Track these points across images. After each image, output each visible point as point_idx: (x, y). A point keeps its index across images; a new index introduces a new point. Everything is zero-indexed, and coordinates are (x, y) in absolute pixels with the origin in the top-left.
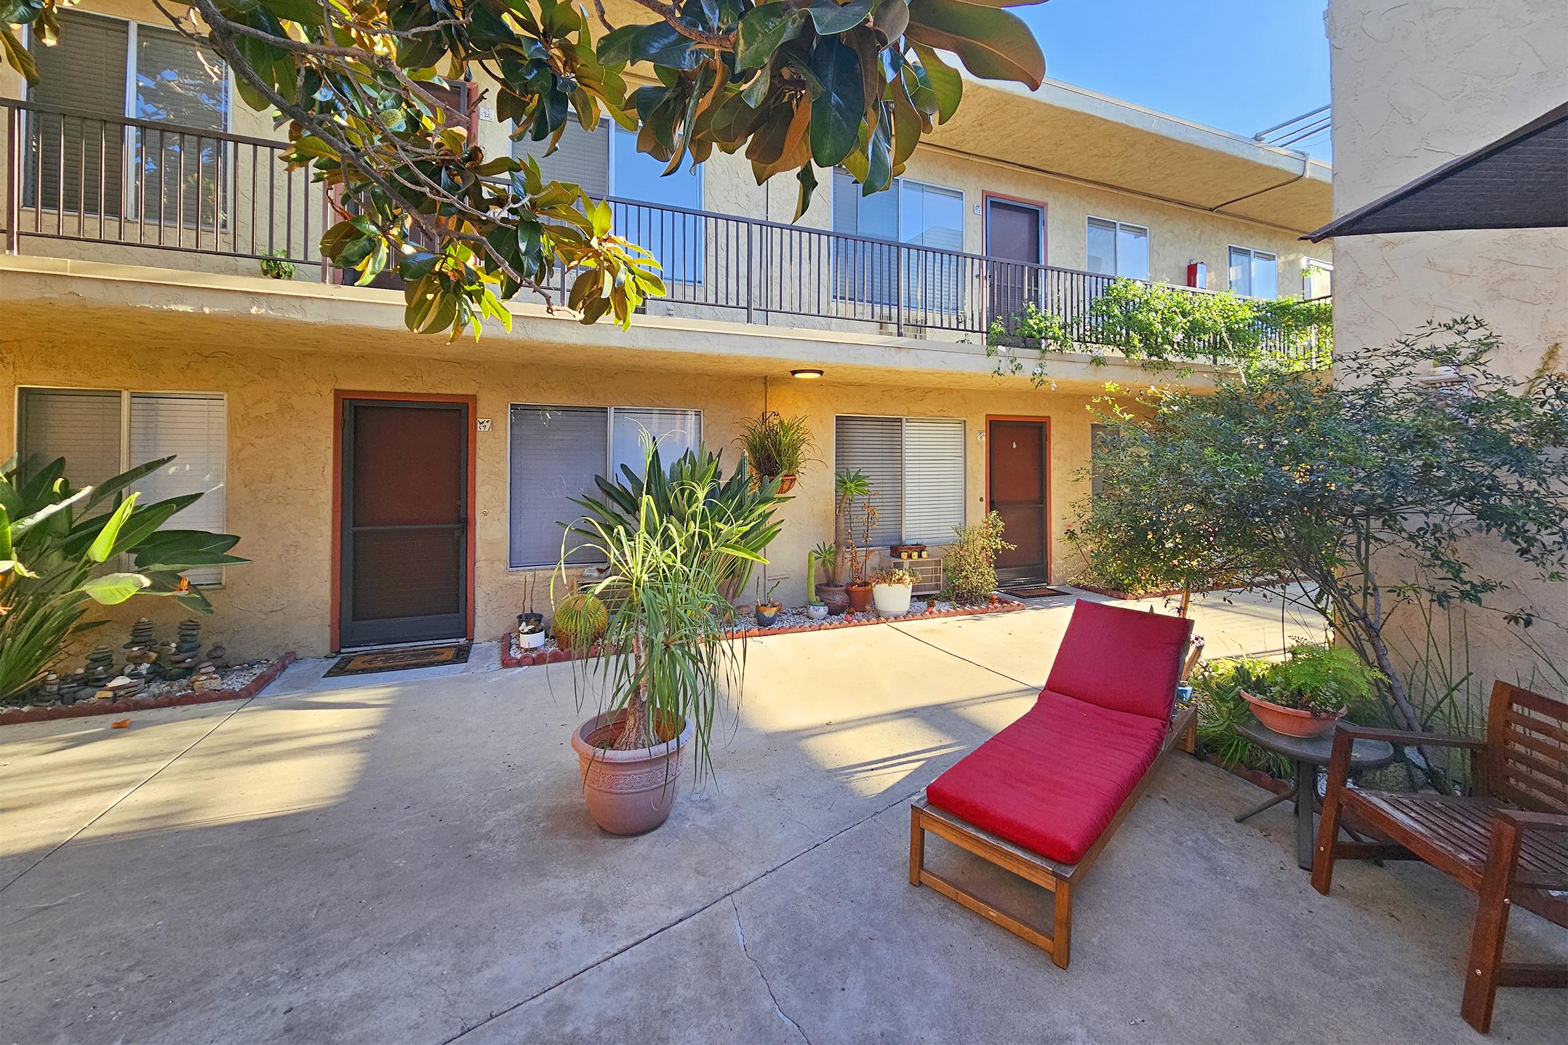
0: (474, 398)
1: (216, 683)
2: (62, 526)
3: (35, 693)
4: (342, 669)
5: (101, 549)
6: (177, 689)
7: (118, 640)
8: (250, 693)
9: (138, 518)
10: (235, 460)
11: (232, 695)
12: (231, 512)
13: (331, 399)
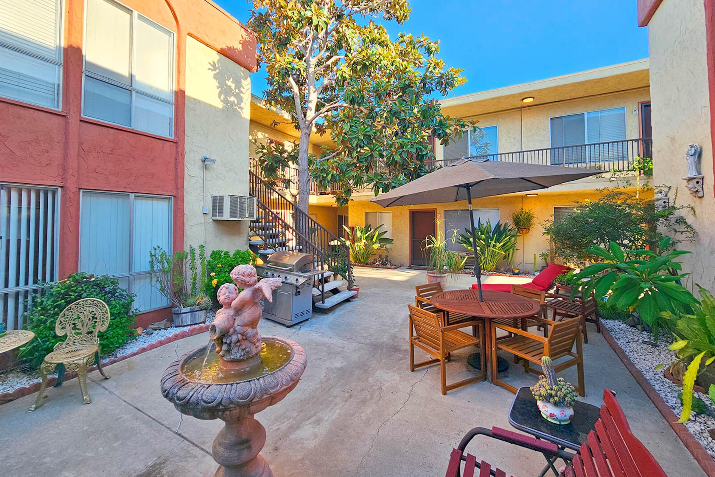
0: (436, 209)
1: (390, 266)
2: (370, 236)
3: (367, 264)
4: (410, 268)
5: (374, 240)
6: (384, 266)
7: (377, 257)
8: (394, 269)
9: (379, 235)
10: (393, 225)
11: (392, 268)
12: (393, 235)
13: (408, 211)
